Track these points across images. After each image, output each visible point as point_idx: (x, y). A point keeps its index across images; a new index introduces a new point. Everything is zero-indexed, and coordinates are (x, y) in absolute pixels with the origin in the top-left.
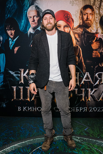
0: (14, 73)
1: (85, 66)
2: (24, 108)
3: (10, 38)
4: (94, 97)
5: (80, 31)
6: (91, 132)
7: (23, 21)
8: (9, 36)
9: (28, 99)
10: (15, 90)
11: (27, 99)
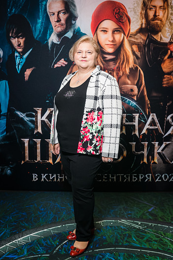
0: (25, 114)
1: (148, 103)
2: (44, 177)
3: (17, 52)
4: (165, 156)
5: (141, 39)
6: (160, 214)
7: (40, 21)
8: (15, 49)
9: (51, 161)
10: (26, 145)
11: (48, 160)
